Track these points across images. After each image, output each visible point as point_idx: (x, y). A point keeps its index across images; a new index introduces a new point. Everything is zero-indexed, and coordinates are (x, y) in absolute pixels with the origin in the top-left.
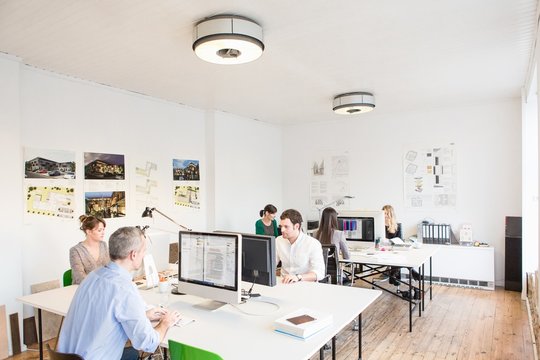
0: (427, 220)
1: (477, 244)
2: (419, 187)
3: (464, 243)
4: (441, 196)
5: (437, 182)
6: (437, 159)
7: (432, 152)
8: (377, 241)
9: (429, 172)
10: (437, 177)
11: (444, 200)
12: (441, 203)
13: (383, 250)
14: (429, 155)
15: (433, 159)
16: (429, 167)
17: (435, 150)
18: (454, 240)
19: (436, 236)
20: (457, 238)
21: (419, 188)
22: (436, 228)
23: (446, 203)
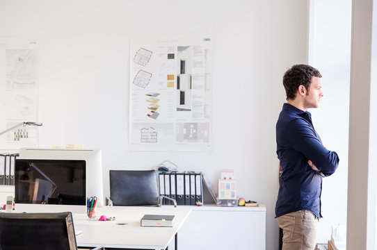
0: (166, 165)
1: (242, 203)
2: (154, 110)
3: (224, 203)
4: (187, 125)
5: (182, 102)
6: (182, 63)
7: (175, 52)
8: (91, 205)
9: (170, 85)
10: (182, 94)
11: (192, 133)
12: (186, 137)
13: (102, 219)
14: (171, 56)
15: (176, 63)
16: (170, 77)
17: (181, 49)
18: (208, 197)
19: (180, 192)
20: (213, 193)
21: (154, 113)
22: (180, 178)
23: (195, 137)
